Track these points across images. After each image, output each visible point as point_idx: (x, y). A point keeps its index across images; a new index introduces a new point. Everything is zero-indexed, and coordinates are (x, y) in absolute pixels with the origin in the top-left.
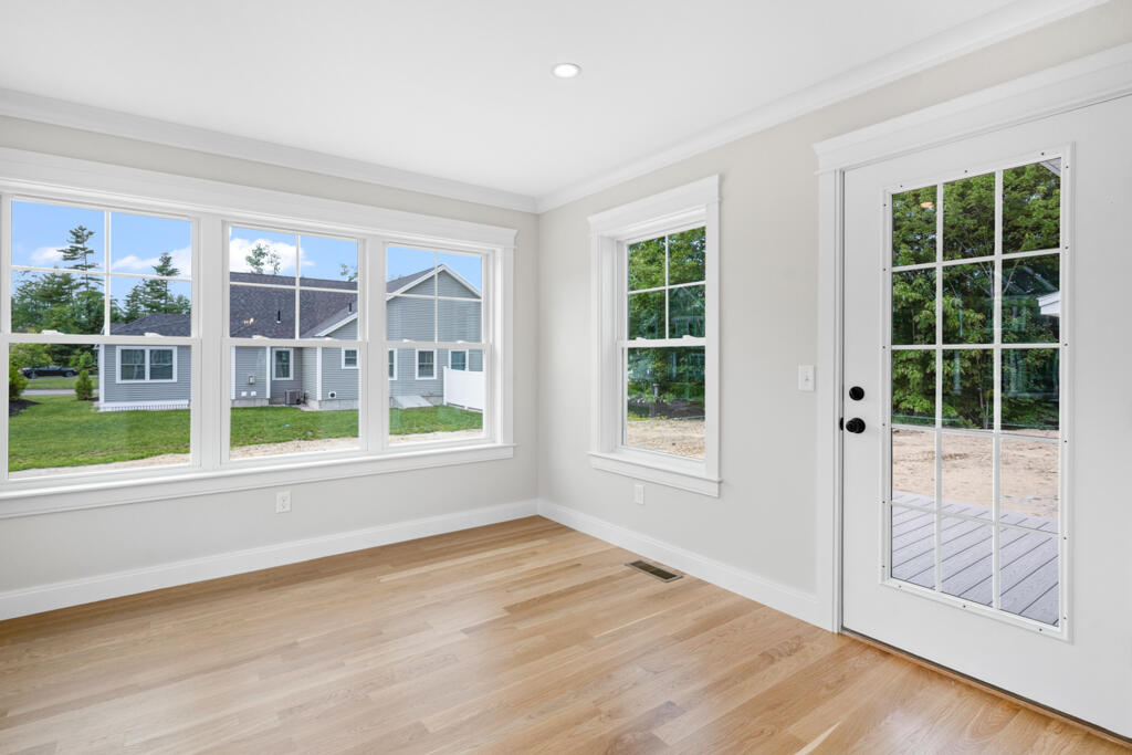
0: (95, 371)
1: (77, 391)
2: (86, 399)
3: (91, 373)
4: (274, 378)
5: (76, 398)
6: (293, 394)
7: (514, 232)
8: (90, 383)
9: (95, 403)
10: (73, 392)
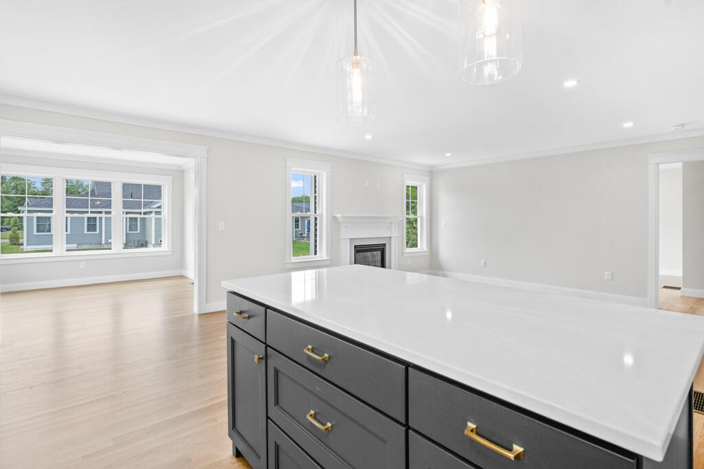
0: (21, 228)
1: (10, 239)
2: (15, 244)
3: (19, 229)
4: (128, 232)
5: (9, 244)
6: (139, 241)
7: (172, 177)
8: (18, 235)
9: (21, 247)
10: (8, 241)
